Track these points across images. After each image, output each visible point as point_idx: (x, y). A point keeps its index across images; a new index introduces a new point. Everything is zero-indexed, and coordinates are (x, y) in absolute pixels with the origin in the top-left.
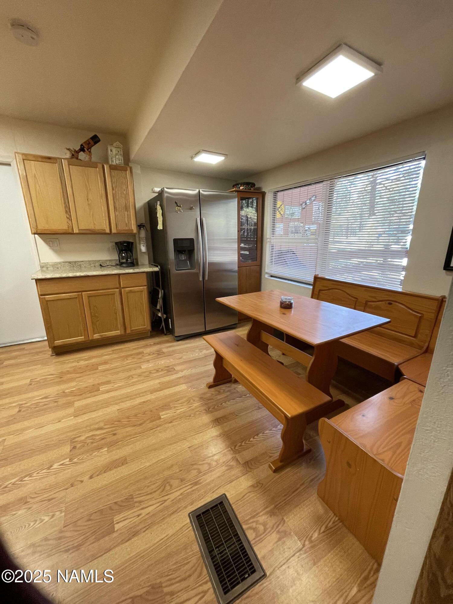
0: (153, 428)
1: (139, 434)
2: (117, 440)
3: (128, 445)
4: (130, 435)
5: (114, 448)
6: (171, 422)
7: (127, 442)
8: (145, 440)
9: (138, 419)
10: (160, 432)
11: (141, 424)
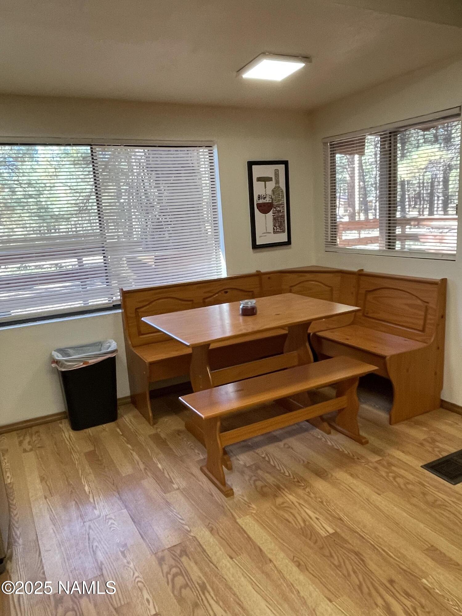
0: (359, 536)
1: (377, 550)
2: (400, 573)
3: (404, 556)
4: (384, 559)
5: (417, 571)
6: (341, 519)
7: (399, 558)
8: (386, 539)
9: (346, 560)
10: (365, 527)
11: (357, 554)
